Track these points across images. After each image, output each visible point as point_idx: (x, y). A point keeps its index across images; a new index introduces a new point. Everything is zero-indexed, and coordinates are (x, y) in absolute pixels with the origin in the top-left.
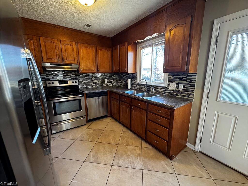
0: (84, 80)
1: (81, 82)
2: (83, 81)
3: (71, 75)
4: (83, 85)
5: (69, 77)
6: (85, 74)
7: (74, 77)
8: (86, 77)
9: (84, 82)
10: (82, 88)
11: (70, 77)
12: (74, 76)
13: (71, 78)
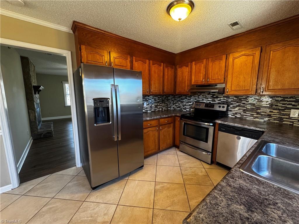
0: (239, 106)
1: (234, 107)
2: (236, 107)
3: (222, 97)
4: (236, 113)
5: (218, 100)
6: (242, 96)
7: (225, 101)
8: (243, 102)
9: (238, 108)
10: (234, 117)
11: (220, 100)
12: (226, 99)
13: (220, 102)
